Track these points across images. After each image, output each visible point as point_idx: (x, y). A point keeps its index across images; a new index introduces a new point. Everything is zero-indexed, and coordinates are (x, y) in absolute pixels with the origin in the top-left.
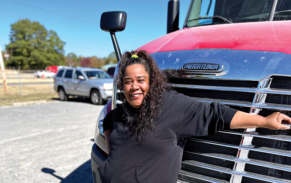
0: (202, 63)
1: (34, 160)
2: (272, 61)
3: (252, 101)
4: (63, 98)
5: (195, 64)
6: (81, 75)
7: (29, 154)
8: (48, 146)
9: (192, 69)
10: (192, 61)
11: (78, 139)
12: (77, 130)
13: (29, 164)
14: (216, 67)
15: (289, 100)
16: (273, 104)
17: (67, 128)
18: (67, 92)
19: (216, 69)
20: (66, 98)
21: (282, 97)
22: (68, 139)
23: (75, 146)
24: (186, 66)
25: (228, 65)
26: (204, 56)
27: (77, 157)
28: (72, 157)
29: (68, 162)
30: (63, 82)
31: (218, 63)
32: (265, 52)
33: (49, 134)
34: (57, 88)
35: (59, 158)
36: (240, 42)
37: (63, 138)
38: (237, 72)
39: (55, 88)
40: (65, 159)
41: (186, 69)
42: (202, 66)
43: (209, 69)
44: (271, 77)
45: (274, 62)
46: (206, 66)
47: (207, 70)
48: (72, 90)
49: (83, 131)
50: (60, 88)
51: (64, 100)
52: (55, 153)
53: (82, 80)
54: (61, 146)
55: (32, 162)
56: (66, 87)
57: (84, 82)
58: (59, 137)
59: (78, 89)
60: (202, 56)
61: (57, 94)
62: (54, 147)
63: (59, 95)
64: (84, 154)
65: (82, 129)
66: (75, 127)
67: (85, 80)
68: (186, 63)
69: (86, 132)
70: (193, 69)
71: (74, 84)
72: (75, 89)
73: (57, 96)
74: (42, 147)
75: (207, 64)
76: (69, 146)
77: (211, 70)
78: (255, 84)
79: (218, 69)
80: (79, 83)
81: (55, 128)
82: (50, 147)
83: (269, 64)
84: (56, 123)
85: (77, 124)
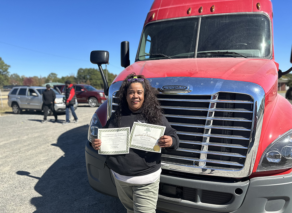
0: (175, 86)
1: (10, 164)
2: (218, 84)
3: (208, 107)
4: (16, 112)
5: (171, 86)
6: (34, 92)
7: (4, 160)
8: (19, 152)
9: (168, 89)
10: (168, 84)
11: (43, 144)
12: (39, 137)
13: (8, 168)
14: (185, 88)
15: (228, 106)
16: (221, 108)
17: (30, 136)
18: (21, 107)
19: (184, 89)
20: (19, 112)
21: (225, 104)
22: (34, 145)
23: (42, 150)
24: (164, 87)
25: (192, 86)
26: (175, 81)
27: (48, 159)
28: (44, 160)
29: (42, 163)
30: (17, 98)
31: (185, 85)
32: (212, 79)
33: (16, 142)
34: (11, 104)
35: (33, 161)
36: (192, 73)
37: (29, 145)
38: (198, 90)
39: (9, 103)
40: (39, 162)
41: (164, 89)
42: (175, 87)
43: (180, 89)
44: (218, 93)
45: (219, 85)
46: (178, 87)
47: (179, 89)
48: (25, 104)
49: (45, 137)
50: (14, 104)
51: (17, 113)
52: (28, 157)
53: (35, 96)
54: (31, 151)
55: (10, 166)
56: (19, 103)
57: (37, 97)
58: (25, 144)
59: (31, 104)
60: (174, 81)
61: (11, 108)
62: (25, 152)
63: (13, 109)
64: (54, 156)
65: (44, 135)
66: (36, 135)
67: (38, 96)
68: (164, 85)
69: (48, 138)
70: (170, 89)
71: (27, 100)
72: (29, 104)
73: (11, 110)
74: (13, 153)
75: (179, 86)
76: (38, 150)
77: (181, 89)
78: (209, 97)
79: (186, 89)
80: (32, 99)
81: (19, 137)
82: (21, 152)
83: (216, 86)
84: (19, 133)
85: (37, 132)
